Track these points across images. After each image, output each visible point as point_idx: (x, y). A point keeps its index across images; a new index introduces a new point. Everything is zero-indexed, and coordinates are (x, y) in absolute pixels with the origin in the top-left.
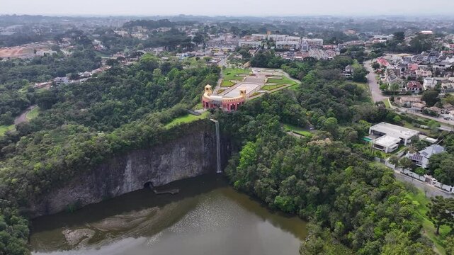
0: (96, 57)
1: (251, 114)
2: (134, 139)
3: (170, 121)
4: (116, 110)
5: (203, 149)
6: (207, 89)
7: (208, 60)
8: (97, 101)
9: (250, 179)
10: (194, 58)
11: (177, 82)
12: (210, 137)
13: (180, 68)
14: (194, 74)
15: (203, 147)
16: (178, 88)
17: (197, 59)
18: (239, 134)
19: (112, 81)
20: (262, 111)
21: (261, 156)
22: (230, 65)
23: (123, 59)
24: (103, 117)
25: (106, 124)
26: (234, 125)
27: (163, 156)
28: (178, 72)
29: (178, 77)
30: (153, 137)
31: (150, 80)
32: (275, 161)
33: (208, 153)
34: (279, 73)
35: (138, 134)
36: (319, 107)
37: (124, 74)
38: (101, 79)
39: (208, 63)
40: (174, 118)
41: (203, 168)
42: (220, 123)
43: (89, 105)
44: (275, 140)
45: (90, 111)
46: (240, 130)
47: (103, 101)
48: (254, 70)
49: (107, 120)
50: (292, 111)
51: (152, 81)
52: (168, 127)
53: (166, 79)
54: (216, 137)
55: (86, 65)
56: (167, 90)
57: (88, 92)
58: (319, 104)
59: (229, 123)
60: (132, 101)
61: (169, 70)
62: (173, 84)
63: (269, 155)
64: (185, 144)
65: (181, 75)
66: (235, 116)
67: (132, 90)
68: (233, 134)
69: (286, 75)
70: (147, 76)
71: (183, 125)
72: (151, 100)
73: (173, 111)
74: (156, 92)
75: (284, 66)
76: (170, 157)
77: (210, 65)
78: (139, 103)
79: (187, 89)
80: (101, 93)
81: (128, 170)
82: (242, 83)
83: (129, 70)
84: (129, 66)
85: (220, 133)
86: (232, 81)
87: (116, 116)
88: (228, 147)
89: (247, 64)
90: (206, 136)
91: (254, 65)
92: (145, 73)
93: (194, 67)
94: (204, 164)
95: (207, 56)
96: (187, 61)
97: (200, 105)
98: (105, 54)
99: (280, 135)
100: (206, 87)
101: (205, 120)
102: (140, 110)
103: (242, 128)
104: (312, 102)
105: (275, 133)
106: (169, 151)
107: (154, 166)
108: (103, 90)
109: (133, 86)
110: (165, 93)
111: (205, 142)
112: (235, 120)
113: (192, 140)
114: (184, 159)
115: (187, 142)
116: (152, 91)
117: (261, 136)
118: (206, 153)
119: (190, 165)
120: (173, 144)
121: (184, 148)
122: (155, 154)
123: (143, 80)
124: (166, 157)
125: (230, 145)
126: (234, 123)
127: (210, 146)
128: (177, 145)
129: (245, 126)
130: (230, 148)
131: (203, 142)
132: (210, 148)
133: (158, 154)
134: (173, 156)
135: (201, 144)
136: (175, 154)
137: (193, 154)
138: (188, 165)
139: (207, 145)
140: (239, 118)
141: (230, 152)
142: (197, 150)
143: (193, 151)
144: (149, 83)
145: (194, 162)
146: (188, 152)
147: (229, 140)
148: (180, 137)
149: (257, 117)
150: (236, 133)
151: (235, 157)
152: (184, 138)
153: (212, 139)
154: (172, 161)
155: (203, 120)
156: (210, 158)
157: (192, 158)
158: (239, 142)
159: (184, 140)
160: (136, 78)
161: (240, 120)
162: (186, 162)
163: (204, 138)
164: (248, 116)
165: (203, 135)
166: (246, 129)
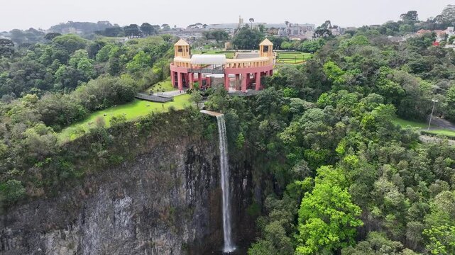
5: (184, 194)
6: (181, 49)
12: (202, 160)
15: (183, 188)
18: (280, 148)
20: (327, 85)
21: (376, 211)
26: (264, 124)
27: (50, 238)
29: (117, 56)
31: (64, 63)
33: (197, 204)
40: (93, 109)
42: (228, 120)
46: (284, 136)
51: (67, 64)
52: (67, 135)
54: (217, 158)
56: (95, 77)
59: (249, 119)
64: (130, 188)
66: (262, 102)
68: (263, 147)
70: (59, 56)
71: (121, 129)
74: (73, 82)
76: (81, 232)
85: (229, 149)
88: (245, 183)
90: (191, 158)
94: (186, 238)
97: (165, 84)
101: (188, 113)
103: (289, 129)
104: (416, 69)
105: (387, 140)
111: (190, 175)
112: (265, 112)
113: (150, 172)
114: (127, 234)
115: (135, 180)
116: (67, 80)
117: (351, 149)
118: (190, 206)
119: (147, 245)
120: (87, 192)
121: (128, 199)
122: (15, 234)
123: (51, 63)
124: (64, 237)
125: (250, 177)
126: (262, 119)
127: (203, 184)
128: (104, 193)
129: (294, 124)
130: (250, 184)
131: (183, 175)
132: (202, 189)
133: (27, 232)
134: (92, 229)
135: (178, 184)
136: (96, 221)
137: (156, 215)
138: (143, 249)
139: (193, 182)
140: (274, 104)
141: (251, 195)
142: (167, 200)
143: (155, 204)
144: (62, 67)
145: (159, 236)
146: (141, 209)
147: (247, 166)
148: (112, 165)
149: (320, 100)
150: (271, 145)
151: (280, 215)
152: (125, 170)
153: (208, 164)
154: (90, 247)
155: (180, 112)
156: (202, 216)
157: (154, 225)
158: (277, 168)
159: (126, 175)
160: (39, 62)
161: (278, 111)
162: (135, 238)
163: (187, 163)
164: (297, 101)
165: (182, 156)
166: (299, 133)
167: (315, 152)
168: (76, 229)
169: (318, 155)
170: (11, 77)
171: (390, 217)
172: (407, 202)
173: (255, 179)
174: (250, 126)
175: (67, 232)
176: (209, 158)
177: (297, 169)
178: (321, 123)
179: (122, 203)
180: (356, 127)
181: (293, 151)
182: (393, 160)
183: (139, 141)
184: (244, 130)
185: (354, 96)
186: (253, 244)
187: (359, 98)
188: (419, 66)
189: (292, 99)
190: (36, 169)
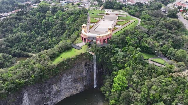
0: (15, 4)
1: (118, 47)
2: (27, 77)
3: (58, 56)
4: (23, 39)
5: (84, 74)
6: (84, 27)
7: (79, 5)
8: (11, 33)
9: (123, 101)
10: (71, 4)
11: (62, 20)
12: (89, 65)
13: (63, 11)
14: (72, 14)
16: (62, 24)
17: (73, 4)
18: (111, 62)
19: (20, 19)
21: (131, 83)
22: (92, 8)
23: (29, 5)
24: (14, 44)
25: (17, 49)
26: (107, 55)
27: (54, 85)
28: (61, 13)
29: (62, 17)
30: (44, 74)
31: (44, 19)
32: (145, 89)
33: (88, 76)
34: (121, 12)
35: (31, 72)
36: (163, 39)
37: (28, 15)
38: (13, 18)
39: (79, 7)
41: (85, 86)
42: (96, 55)
43: (4, 36)
44: (140, 69)
45: (5, 41)
46: (112, 60)
47: (14, 33)
48: (107, 11)
49: (18, 46)
50: (149, 44)
51: (45, 19)
53: (55, 17)
54: (93, 65)
55: (8, 8)
56: (56, 25)
57: (4, 27)
58: (163, 36)
59: (103, 54)
60: (33, 32)
61: (56, 12)
62: (59, 21)
63: (138, 82)
64: (71, 74)
65: (64, 15)
66: (107, 49)
67: (33, 25)
68: (106, 61)
69: (127, 14)
70: (42, 16)
71: (69, 60)
72: (46, 32)
73: (60, 48)
74: (48, 26)
75: (124, 8)
76: (60, 84)
77: (81, 8)
78: (38, 33)
79: (69, 25)
80: (13, 28)
81: (25, 101)
82: (103, 20)
83: (32, 12)
84: (32, 9)
85: (97, 62)
86: (96, 19)
87: (23, 43)
88: (101, 70)
89: (102, 7)
90: (86, 65)
91: (106, 7)
92: (41, 14)
93: (71, 9)
94: (85, 84)
95: (78, 3)
96: (66, 6)
97: (79, 39)
98: (20, 2)
99: (144, 64)
100: (83, 25)
101: (86, 54)
102: (38, 38)
103: (113, 58)
104: (158, 35)
105: (139, 63)
106: (58, 81)
107: (48, 93)
108: (14, 26)
109: (33, 23)
110: (54, 27)
111: (86, 69)
112: (107, 52)
113: (76, 70)
114: (70, 84)
115: (72, 72)
116: (46, 26)
117: (129, 65)
118: (86, 76)
119: (75, 86)
120: (61, 75)
121: (71, 76)
122: (47, 85)
123: (40, 18)
124: (56, 85)
125: (103, 68)
126: (106, 54)
127: (89, 71)
128: (65, 75)
129: (115, 56)
130: (103, 70)
131: (84, 69)
132: (89, 72)
133: (49, 85)
134: (62, 83)
135: (83, 71)
136: (63, 81)
137: (77, 79)
138: (74, 87)
139: (87, 71)
140: (110, 50)
141: (103, 72)
142: (80, 76)
143: (77, 77)
144: (44, 21)
145: (78, 84)
146: (74, 78)
147: (102, 65)
148: (67, 69)
149: (123, 49)
150: (108, 61)
151: (109, 81)
152: (70, 70)
153: (91, 66)
154: (62, 87)
155: (84, 54)
156: (89, 79)
157: (77, 82)
158: (110, 67)
159: (70, 71)
160: (36, 17)
161: (111, 52)
162: (72, 85)
163: (85, 66)
164: (116, 49)
165: (84, 65)
166: (116, 59)
167: (120, 65)
168: (59, 83)
169: (120, 66)
170: (28, 24)
171: (134, 84)
172: (139, 81)
173: (104, 69)
174: (102, 56)
175: (57, 84)
176: (91, 65)
177: (114, 69)
178: (122, 57)
179: (69, 77)
180: (131, 59)
181: (114, 63)
182: (139, 69)
183: (73, 63)
184: (101, 57)
185: (133, 48)
186: (102, 87)
187: (135, 49)
188: (159, 34)
189: (115, 48)
190: (51, 72)
